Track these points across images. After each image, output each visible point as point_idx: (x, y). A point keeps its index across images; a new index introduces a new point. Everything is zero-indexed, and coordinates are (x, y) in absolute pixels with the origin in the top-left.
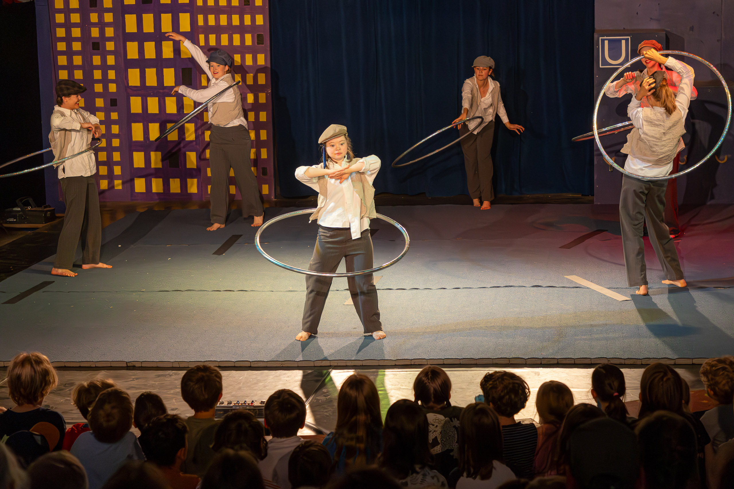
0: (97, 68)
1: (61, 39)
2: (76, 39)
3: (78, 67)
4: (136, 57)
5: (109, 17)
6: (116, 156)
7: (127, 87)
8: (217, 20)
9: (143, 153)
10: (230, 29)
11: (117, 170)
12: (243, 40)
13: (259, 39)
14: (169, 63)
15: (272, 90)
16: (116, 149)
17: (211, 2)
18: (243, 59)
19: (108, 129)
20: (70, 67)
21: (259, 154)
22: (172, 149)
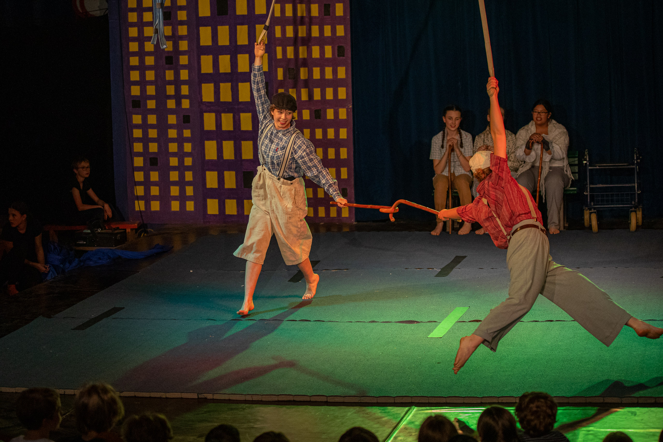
0: (170, 83)
1: (134, 54)
2: (149, 54)
3: (151, 83)
4: (211, 71)
5: (183, 30)
6: (189, 176)
7: (201, 102)
8: (296, 31)
9: (216, 173)
11: (189, 191)
12: (322, 52)
13: (340, 51)
15: (353, 105)
17: (289, 12)
18: (322, 73)
19: (181, 147)
20: (143, 83)
21: (338, 173)
22: (247, 168)
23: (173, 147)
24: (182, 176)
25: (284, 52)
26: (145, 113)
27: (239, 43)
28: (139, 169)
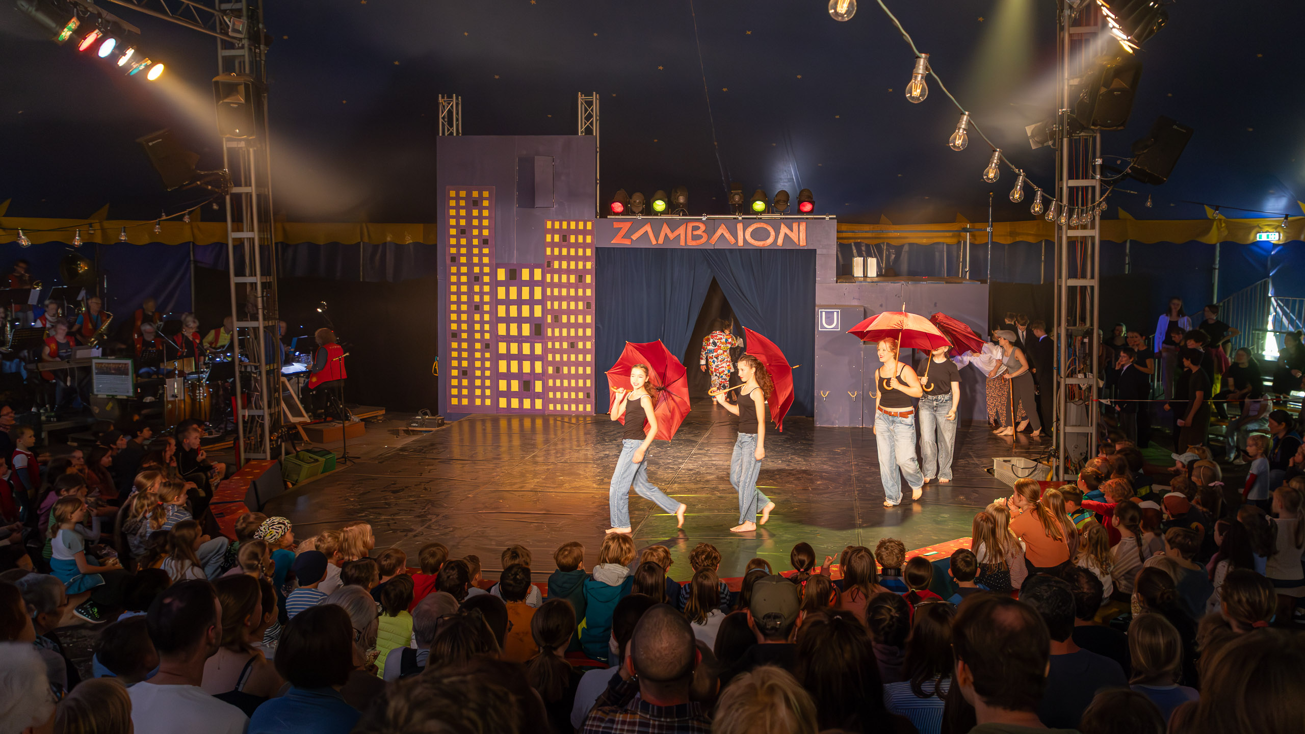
0: (477, 322)
1: (454, 303)
2: (464, 303)
3: (464, 322)
4: (504, 315)
5: (487, 289)
6: (488, 383)
7: (497, 335)
8: (560, 292)
9: (506, 381)
10: (568, 298)
11: (488, 392)
12: (577, 305)
13: (588, 305)
14: (526, 320)
15: (595, 340)
16: (488, 378)
17: (556, 279)
18: (576, 319)
19: (483, 364)
20: (459, 322)
21: (585, 383)
22: (525, 378)
23: (478, 364)
24: (483, 383)
25: (552, 305)
26: (460, 341)
27: (523, 298)
28: (455, 377)
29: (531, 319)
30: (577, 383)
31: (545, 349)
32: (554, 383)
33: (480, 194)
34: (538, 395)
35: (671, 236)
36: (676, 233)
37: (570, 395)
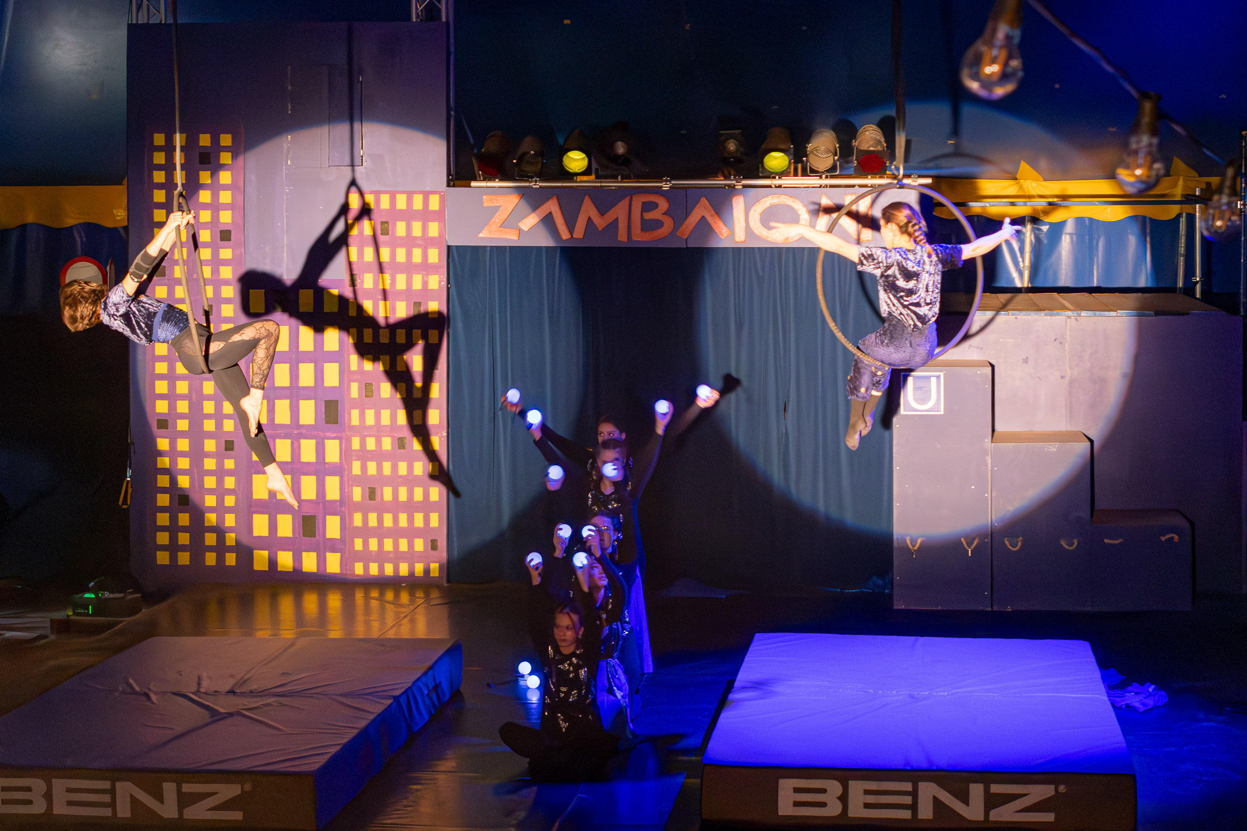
0: (208, 398)
1: (161, 359)
3: (183, 397)
6: (230, 520)
14: (307, 393)
15: (448, 434)
16: (230, 510)
19: (220, 482)
20: (172, 397)
21: (427, 520)
22: (308, 511)
23: (210, 482)
24: (221, 520)
26: (174, 436)
27: (302, 348)
28: (163, 509)
29: (315, 391)
30: (411, 520)
31: (346, 453)
32: (365, 520)
33: (215, 140)
34: (332, 546)
35: (600, 222)
36: (610, 216)
37: (396, 545)
